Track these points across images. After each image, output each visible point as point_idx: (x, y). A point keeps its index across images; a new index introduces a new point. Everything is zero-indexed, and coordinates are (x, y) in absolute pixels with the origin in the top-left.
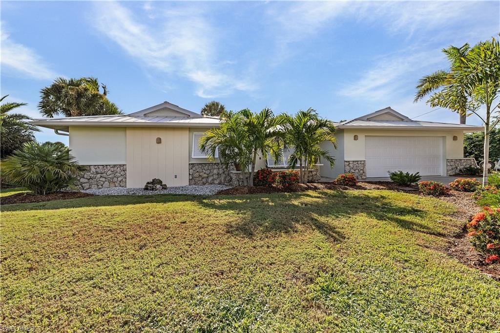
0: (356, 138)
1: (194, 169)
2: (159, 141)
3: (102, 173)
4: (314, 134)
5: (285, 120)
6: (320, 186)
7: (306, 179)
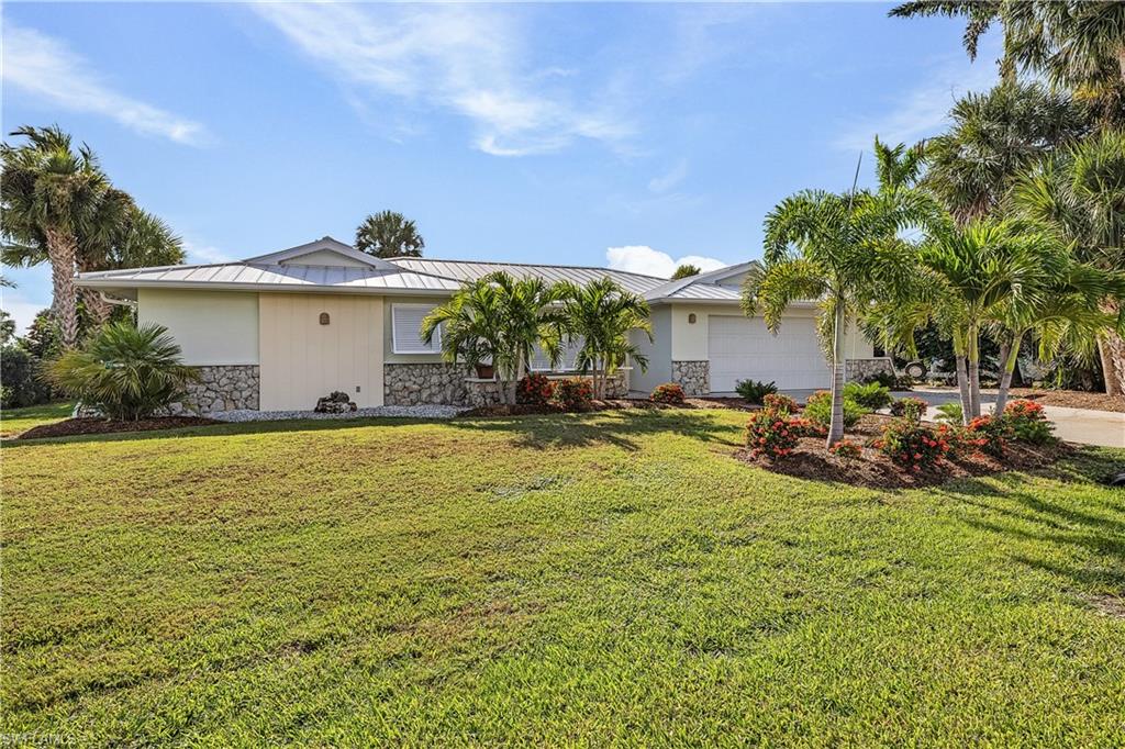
0: (692, 319)
1: (393, 374)
2: (325, 320)
3: (209, 383)
4: (617, 316)
5: (567, 292)
6: (624, 404)
7: (603, 393)
